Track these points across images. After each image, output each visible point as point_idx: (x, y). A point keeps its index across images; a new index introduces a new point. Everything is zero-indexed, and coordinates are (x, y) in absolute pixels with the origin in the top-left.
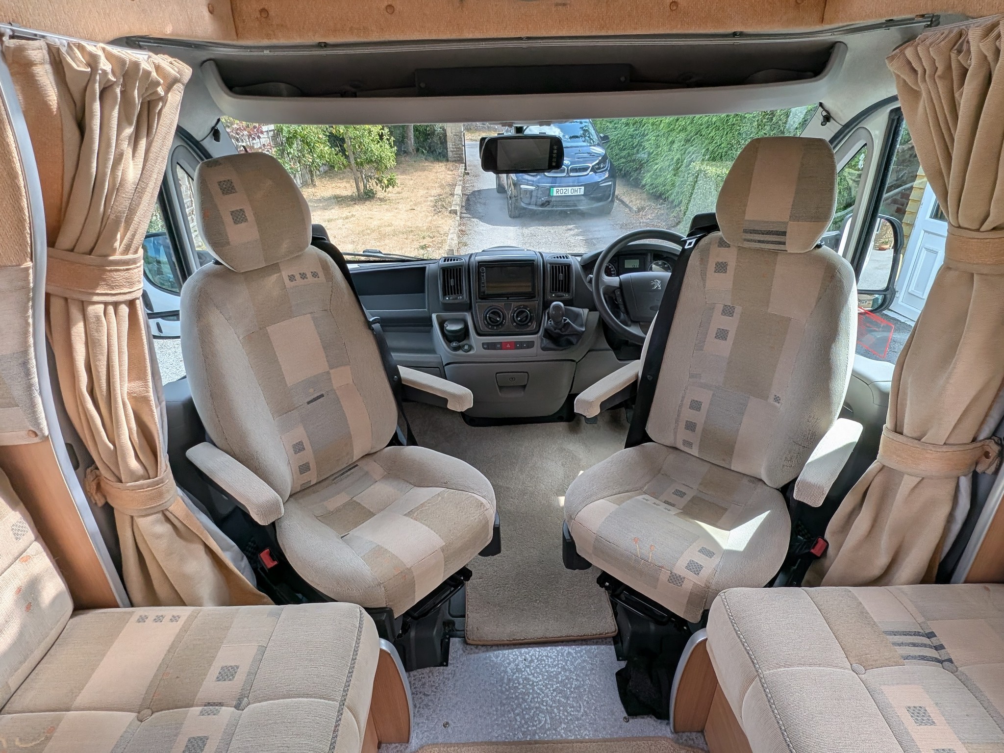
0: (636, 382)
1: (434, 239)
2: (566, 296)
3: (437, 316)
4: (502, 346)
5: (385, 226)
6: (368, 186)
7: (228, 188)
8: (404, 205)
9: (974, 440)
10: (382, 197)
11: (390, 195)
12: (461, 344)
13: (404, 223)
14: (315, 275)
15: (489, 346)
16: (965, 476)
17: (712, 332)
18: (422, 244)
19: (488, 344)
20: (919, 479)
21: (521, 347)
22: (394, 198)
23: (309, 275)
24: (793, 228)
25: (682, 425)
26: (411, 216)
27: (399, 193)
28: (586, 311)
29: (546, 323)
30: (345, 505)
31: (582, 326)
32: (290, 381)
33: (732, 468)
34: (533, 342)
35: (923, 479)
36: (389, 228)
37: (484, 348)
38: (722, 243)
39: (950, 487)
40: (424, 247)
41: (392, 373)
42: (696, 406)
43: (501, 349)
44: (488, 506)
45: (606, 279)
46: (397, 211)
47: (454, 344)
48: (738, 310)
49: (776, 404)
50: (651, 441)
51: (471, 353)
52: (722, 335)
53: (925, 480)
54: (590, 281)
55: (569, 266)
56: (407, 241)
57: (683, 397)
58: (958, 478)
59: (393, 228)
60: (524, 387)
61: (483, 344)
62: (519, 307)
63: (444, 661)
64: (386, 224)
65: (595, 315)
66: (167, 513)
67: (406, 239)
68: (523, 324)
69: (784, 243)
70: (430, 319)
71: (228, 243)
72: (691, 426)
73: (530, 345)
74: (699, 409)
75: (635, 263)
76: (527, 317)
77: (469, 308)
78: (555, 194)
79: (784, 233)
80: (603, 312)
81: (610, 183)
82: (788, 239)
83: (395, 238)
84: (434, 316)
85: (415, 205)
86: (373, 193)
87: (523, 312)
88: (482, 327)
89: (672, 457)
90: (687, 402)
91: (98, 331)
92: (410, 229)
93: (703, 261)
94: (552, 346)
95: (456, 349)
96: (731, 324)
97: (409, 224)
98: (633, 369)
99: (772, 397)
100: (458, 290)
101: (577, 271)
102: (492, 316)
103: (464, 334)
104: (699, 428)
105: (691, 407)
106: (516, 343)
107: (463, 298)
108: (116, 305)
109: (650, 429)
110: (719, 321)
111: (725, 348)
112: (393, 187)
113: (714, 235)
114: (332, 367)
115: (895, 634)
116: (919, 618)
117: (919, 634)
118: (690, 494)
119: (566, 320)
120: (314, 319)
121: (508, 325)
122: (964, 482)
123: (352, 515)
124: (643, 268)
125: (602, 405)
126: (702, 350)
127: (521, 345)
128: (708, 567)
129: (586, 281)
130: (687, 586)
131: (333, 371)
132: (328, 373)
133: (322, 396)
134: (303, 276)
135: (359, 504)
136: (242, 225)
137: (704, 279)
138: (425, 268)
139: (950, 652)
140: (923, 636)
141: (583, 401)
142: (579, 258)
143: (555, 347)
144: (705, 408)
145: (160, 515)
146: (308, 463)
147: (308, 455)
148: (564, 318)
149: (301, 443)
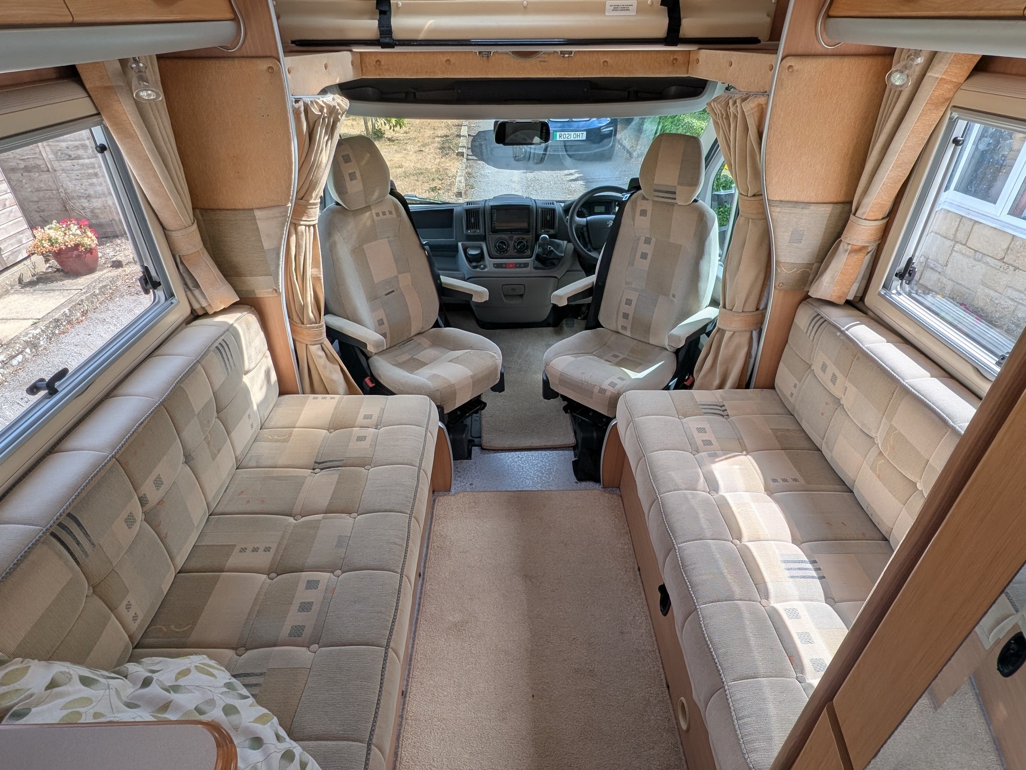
0: (592, 287)
1: (443, 181)
2: (552, 232)
3: (462, 244)
4: (506, 266)
6: (376, 125)
7: (347, 159)
8: (412, 146)
9: (757, 309)
10: (389, 137)
11: (397, 134)
12: (479, 264)
13: (413, 165)
14: (390, 213)
15: (498, 266)
16: (755, 330)
17: (639, 255)
18: (432, 186)
19: (497, 264)
20: (732, 333)
21: (520, 267)
22: (402, 139)
24: (679, 190)
25: (621, 315)
26: (420, 158)
27: (406, 133)
28: (565, 242)
29: (537, 250)
30: (409, 360)
31: (562, 252)
32: (376, 280)
33: (651, 342)
34: (528, 264)
35: (735, 332)
36: (400, 170)
37: (495, 267)
38: (644, 198)
39: (747, 335)
40: (434, 189)
41: (436, 278)
42: (629, 302)
43: (506, 268)
44: (497, 358)
45: (577, 219)
46: (405, 152)
47: (474, 264)
48: (653, 240)
49: (674, 299)
50: (602, 327)
51: (485, 270)
52: (644, 256)
53: (736, 333)
54: (567, 221)
55: (553, 210)
57: (621, 297)
58: (752, 331)
59: (403, 169)
60: (522, 296)
61: (494, 264)
62: (518, 239)
63: (469, 457)
64: (397, 165)
65: (571, 246)
66: (323, 345)
68: (521, 251)
69: (675, 199)
70: (457, 245)
71: (347, 192)
72: (626, 316)
73: (526, 265)
74: (630, 304)
75: (602, 209)
76: (524, 245)
77: (483, 238)
78: (558, 138)
79: (675, 193)
80: (576, 246)
81: (611, 128)
82: (677, 196)
83: (407, 180)
84: (460, 244)
85: (424, 146)
86: (382, 133)
87: (522, 242)
88: (494, 253)
89: (615, 336)
90: (624, 301)
91: (302, 240)
92: (420, 171)
93: (633, 209)
94: (540, 265)
95: (475, 267)
96: (649, 249)
97: (419, 166)
98: (593, 278)
99: (671, 295)
100: (476, 226)
101: (559, 213)
102: (500, 244)
103: (480, 258)
104: (630, 317)
105: (626, 304)
106: (516, 264)
107: (480, 232)
108: (309, 226)
109: (601, 319)
110: (643, 248)
111: (645, 264)
113: (639, 192)
114: (399, 273)
115: (704, 405)
116: (721, 400)
117: (717, 405)
118: (622, 356)
119: (550, 248)
120: (390, 242)
121: (511, 251)
122: (755, 334)
123: (414, 365)
124: (607, 212)
125: (569, 299)
126: (633, 265)
127: (520, 266)
128: (620, 385)
129: (565, 221)
130: (608, 394)
131: (400, 276)
132: (397, 277)
133: (393, 291)
134: (384, 214)
135: (417, 359)
136: (354, 182)
137: (633, 220)
138: (453, 210)
139: (729, 412)
140: (718, 406)
141: (556, 296)
142: (563, 205)
143: (543, 267)
144: (634, 303)
145: (319, 346)
146: (385, 333)
147: (387, 328)
148: (549, 246)
149: (382, 320)
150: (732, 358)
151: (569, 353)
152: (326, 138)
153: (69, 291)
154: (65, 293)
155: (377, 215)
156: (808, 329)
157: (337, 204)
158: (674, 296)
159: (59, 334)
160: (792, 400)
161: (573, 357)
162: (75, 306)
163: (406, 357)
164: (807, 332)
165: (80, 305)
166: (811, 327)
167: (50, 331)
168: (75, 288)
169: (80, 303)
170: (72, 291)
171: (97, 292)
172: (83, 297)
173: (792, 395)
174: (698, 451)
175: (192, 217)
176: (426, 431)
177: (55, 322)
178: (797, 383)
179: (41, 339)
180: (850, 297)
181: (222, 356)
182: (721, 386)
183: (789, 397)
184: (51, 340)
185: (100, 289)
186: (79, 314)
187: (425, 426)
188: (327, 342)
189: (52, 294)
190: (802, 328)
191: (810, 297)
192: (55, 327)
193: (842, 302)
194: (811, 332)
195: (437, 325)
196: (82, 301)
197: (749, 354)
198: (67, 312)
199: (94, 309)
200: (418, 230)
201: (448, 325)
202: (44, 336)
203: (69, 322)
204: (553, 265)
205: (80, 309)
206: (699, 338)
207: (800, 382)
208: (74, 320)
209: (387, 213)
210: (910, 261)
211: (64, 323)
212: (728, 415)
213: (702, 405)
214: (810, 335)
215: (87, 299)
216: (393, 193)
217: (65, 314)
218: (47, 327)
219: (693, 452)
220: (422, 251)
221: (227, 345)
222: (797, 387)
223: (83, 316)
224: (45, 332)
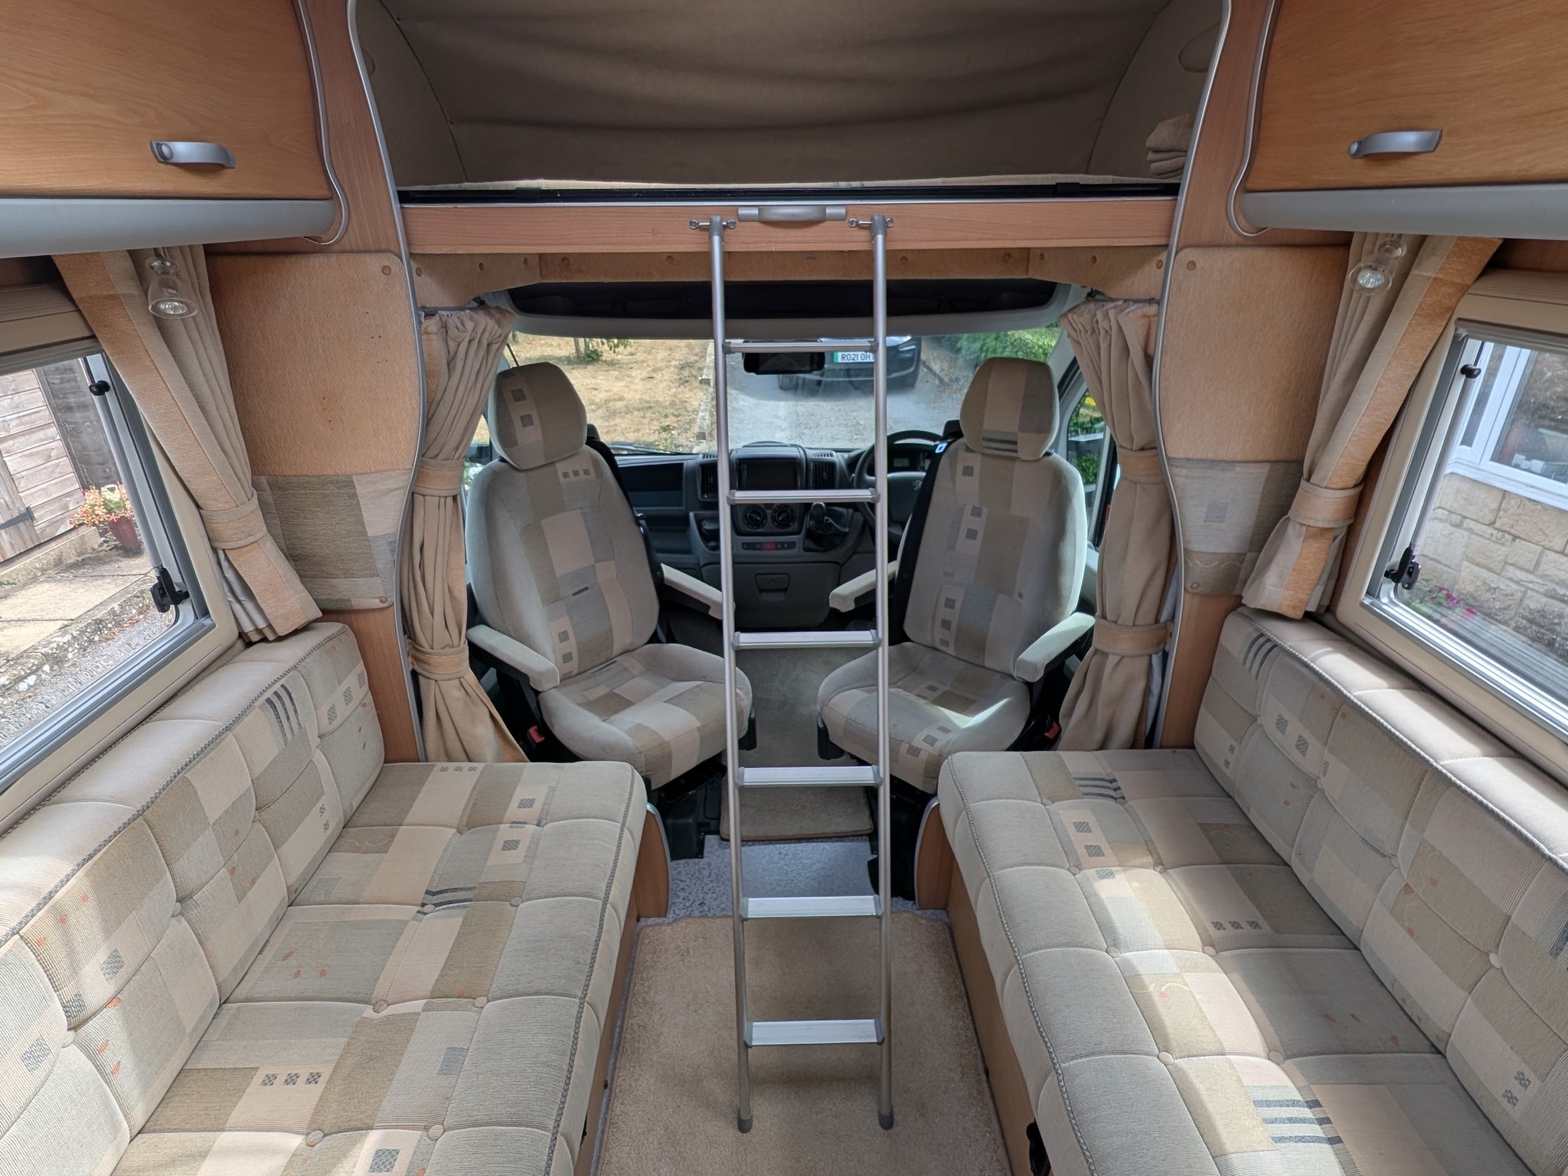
0: (892, 577)
3: (695, 516)
4: (762, 548)
5: (614, 399)
6: (591, 345)
7: (519, 396)
8: (639, 372)
9: (1157, 621)
10: (609, 359)
11: (619, 357)
14: (586, 472)
15: (748, 548)
16: (1156, 653)
17: (963, 532)
19: (751, 544)
20: (1118, 657)
21: (783, 548)
22: (625, 362)
23: (581, 473)
24: (1022, 438)
25: (939, 623)
26: (649, 387)
27: (632, 354)
28: (852, 511)
29: (809, 523)
31: (845, 527)
32: (559, 573)
33: (987, 665)
34: (795, 543)
35: (1122, 657)
37: (744, 549)
38: (968, 450)
39: (1145, 661)
40: (666, 430)
41: (655, 569)
42: (950, 604)
43: (761, 550)
44: (744, 697)
45: (868, 477)
46: (629, 379)
47: (711, 545)
48: (985, 511)
49: (1021, 600)
50: (910, 640)
52: (972, 534)
53: (1125, 659)
54: (853, 481)
55: (832, 464)
56: (643, 421)
57: (938, 596)
58: (1151, 656)
60: (785, 589)
61: (743, 544)
63: (700, 854)
64: (617, 397)
65: (859, 517)
66: (463, 680)
68: (786, 524)
69: (1016, 451)
70: (688, 517)
71: (517, 444)
72: (946, 624)
73: (791, 545)
74: (953, 607)
75: (906, 462)
76: (789, 516)
78: (840, 360)
79: (1015, 443)
81: (913, 347)
82: (1019, 447)
83: (629, 416)
84: (691, 514)
85: (654, 371)
86: (597, 355)
87: (785, 512)
88: (743, 527)
89: (931, 656)
90: (942, 602)
93: (953, 465)
94: (813, 546)
95: (712, 550)
96: (978, 524)
97: (646, 397)
98: (892, 569)
99: (1016, 595)
101: (841, 467)
102: (751, 515)
104: (954, 627)
105: (946, 606)
106: (777, 543)
109: (909, 628)
110: (969, 522)
111: (974, 547)
112: (625, 347)
113: (961, 441)
114: (597, 561)
115: (1083, 779)
116: (1109, 770)
117: (1103, 780)
118: (942, 689)
119: (827, 520)
120: (584, 514)
121: (769, 525)
122: (1156, 661)
123: (611, 705)
124: (913, 467)
125: (857, 600)
126: (955, 549)
127: (782, 546)
128: (942, 739)
129: (850, 480)
130: (923, 756)
131: (597, 565)
132: (593, 567)
133: (586, 589)
134: (576, 473)
135: (618, 695)
136: (529, 429)
137: (953, 478)
138: (682, 464)
139: (1125, 792)
140: (1106, 781)
141: (837, 596)
142: (846, 455)
143: (819, 548)
144: (958, 605)
145: (457, 681)
146: (571, 653)
147: (571, 646)
148: (826, 518)
149: (566, 633)
150: (1121, 697)
151: (857, 685)
152: (476, 368)
153: (125, 577)
154: (120, 580)
155: (566, 475)
156: (1246, 659)
157: (502, 460)
158: (1021, 596)
159: (100, 641)
160: (1228, 772)
161: (867, 692)
162: (130, 599)
163: (601, 691)
164: (1245, 662)
165: (138, 597)
166: (1251, 655)
167: (85, 638)
170: (130, 577)
173: (1227, 764)
174: (1079, 867)
175: (249, 490)
176: (623, 827)
177: (96, 623)
178: (1235, 744)
179: (70, 649)
180: (1312, 608)
182: (1104, 745)
183: (1224, 768)
184: (85, 650)
186: (134, 611)
187: (620, 818)
188: (470, 676)
189: (100, 582)
190: (1235, 656)
191: (1244, 605)
192: (94, 632)
193: (1299, 614)
194: (1253, 661)
195: (654, 639)
196: (142, 592)
197: (1148, 692)
198: (117, 608)
200: (629, 494)
201: (671, 639)
202: (76, 645)
203: (118, 624)
204: (833, 546)
205: (137, 604)
206: (1067, 664)
207: (1240, 743)
208: (124, 621)
210: (1408, 554)
211: (110, 625)
212: (1123, 798)
213: (1080, 779)
214: (1251, 667)
216: (593, 440)
217: (113, 612)
218: (82, 632)
219: (1073, 869)
220: (634, 526)
221: (289, 694)
222: (1236, 751)
223: (140, 613)
224: (78, 640)
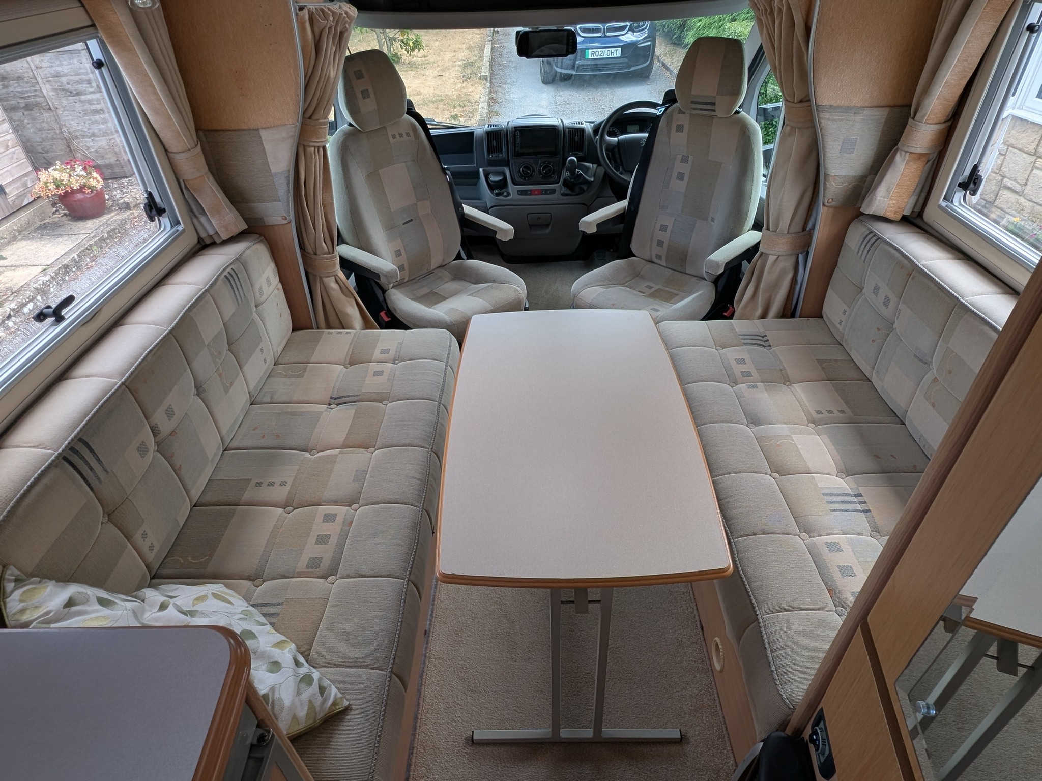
0: (624, 212)
1: (465, 108)
2: (580, 154)
3: (483, 170)
4: (532, 193)
5: (414, 94)
6: (392, 50)
7: (359, 76)
8: (431, 71)
9: (803, 231)
10: (407, 61)
11: (415, 59)
12: (501, 191)
13: (432, 91)
14: (408, 135)
15: (522, 193)
16: (801, 253)
17: (675, 175)
18: (453, 114)
19: (522, 191)
20: (776, 257)
21: (546, 194)
22: (420, 64)
24: (720, 100)
25: (655, 242)
26: (439, 83)
27: (425, 57)
28: (595, 166)
29: (566, 174)
30: (427, 294)
31: (591, 177)
32: (392, 207)
33: (687, 272)
34: (555, 189)
35: (779, 256)
36: (419, 97)
37: (519, 194)
38: (680, 112)
39: (793, 259)
40: (455, 117)
41: (458, 208)
42: (664, 228)
43: (531, 194)
44: (521, 292)
45: (608, 138)
46: (424, 79)
47: (496, 191)
48: (691, 158)
49: (713, 223)
50: (635, 256)
51: (509, 198)
52: (681, 176)
53: (780, 258)
54: (597, 142)
55: (582, 131)
56: (437, 112)
57: (655, 223)
58: (798, 255)
59: (422, 96)
60: (548, 225)
61: (518, 191)
62: (544, 162)
65: (601, 171)
66: (337, 277)
67: (437, 108)
68: (548, 177)
69: (714, 111)
70: (478, 171)
72: (660, 243)
73: (553, 191)
74: (665, 231)
75: (636, 128)
76: (550, 170)
77: (506, 163)
78: (590, 56)
79: (714, 104)
80: (607, 168)
81: (650, 43)
82: (716, 107)
83: (425, 107)
84: (481, 170)
85: (443, 71)
86: (398, 58)
87: (548, 166)
88: (517, 178)
89: (649, 265)
90: (658, 227)
91: (311, 162)
92: (440, 98)
93: (669, 124)
94: (568, 192)
95: (498, 195)
96: (686, 169)
98: (624, 204)
99: (710, 219)
100: (499, 149)
101: (589, 131)
102: (524, 169)
103: (502, 185)
104: (665, 245)
105: (661, 230)
106: (541, 190)
107: (502, 156)
108: (318, 148)
109: (634, 247)
110: (679, 167)
111: (682, 186)
113: (675, 105)
114: (418, 200)
115: (744, 335)
116: (762, 330)
117: (758, 335)
118: (656, 287)
119: (578, 172)
120: (407, 167)
121: (536, 176)
122: (802, 256)
123: (433, 298)
124: (641, 130)
125: (598, 225)
126: (668, 188)
127: (545, 192)
129: (595, 141)
131: (418, 203)
132: (416, 205)
133: (411, 220)
134: (401, 135)
135: (437, 293)
136: (367, 100)
137: (669, 137)
138: (473, 133)
139: (771, 342)
140: (760, 336)
141: (584, 222)
142: (592, 124)
143: (571, 193)
144: (669, 229)
145: (334, 278)
146: (403, 265)
147: (404, 260)
148: (577, 170)
149: (399, 251)
150: (776, 285)
151: (599, 284)
152: (334, 50)
153: (77, 236)
154: (74, 238)
155: (394, 137)
156: (859, 249)
157: (350, 125)
158: (713, 220)
159: (70, 281)
160: (840, 328)
161: (604, 288)
162: (83, 251)
163: (425, 290)
164: (858, 252)
165: (89, 250)
166: (862, 248)
167: (60, 278)
168: (82, 232)
169: (89, 248)
170: (81, 236)
171: (106, 236)
172: (92, 242)
173: (840, 323)
174: (736, 383)
175: (195, 139)
176: (446, 366)
177: (65, 268)
178: (846, 308)
179: (51, 285)
180: (907, 213)
181: (231, 285)
182: (764, 316)
183: (838, 326)
184: (61, 286)
185: (108, 233)
186: (88, 260)
187: (445, 361)
188: (342, 275)
189: (60, 239)
190: (853, 248)
191: (861, 213)
192: (65, 273)
193: (898, 218)
194: (863, 252)
195: (458, 257)
196: (91, 246)
197: (794, 281)
198: (76, 257)
199: (104, 254)
201: (471, 257)
202: (54, 282)
203: (78, 268)
204: (582, 191)
205: (89, 255)
206: (740, 265)
207: (850, 307)
208: (84, 265)
209: (404, 135)
210: (975, 169)
211: (74, 269)
212: (770, 346)
213: (742, 335)
214: (862, 255)
215: (96, 243)
216: (411, 112)
217: (73, 260)
218: (57, 274)
219: (732, 384)
220: (442, 175)
221: (237, 274)
222: (847, 313)
223: (92, 261)
224: (55, 279)
